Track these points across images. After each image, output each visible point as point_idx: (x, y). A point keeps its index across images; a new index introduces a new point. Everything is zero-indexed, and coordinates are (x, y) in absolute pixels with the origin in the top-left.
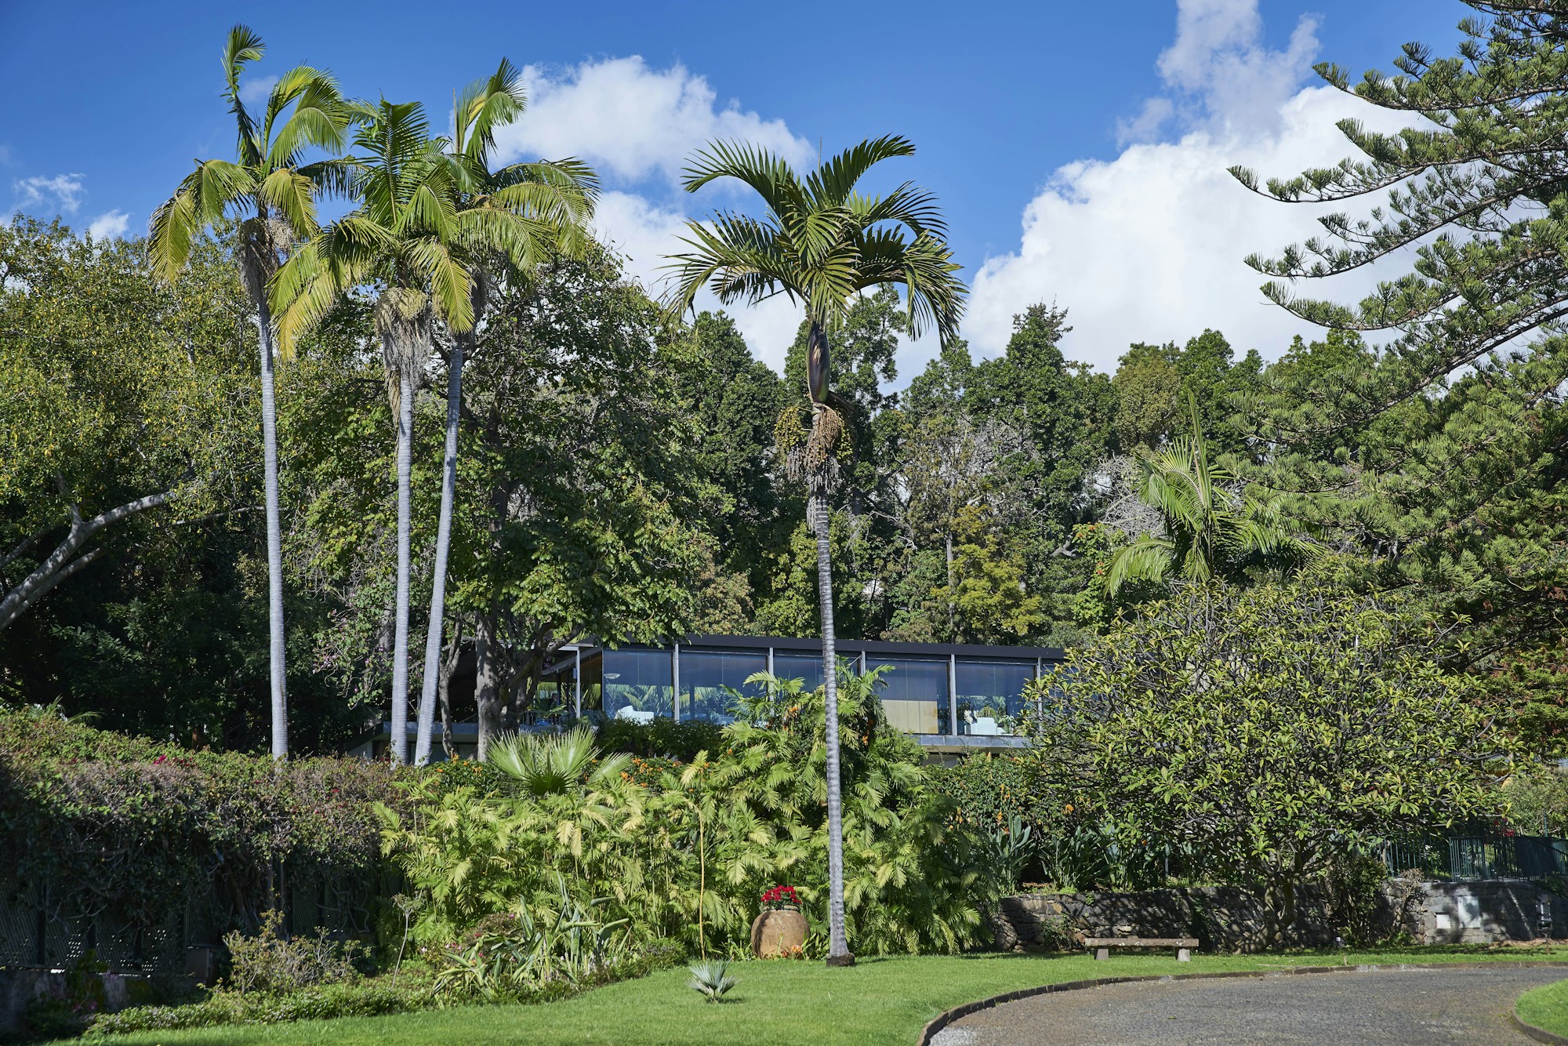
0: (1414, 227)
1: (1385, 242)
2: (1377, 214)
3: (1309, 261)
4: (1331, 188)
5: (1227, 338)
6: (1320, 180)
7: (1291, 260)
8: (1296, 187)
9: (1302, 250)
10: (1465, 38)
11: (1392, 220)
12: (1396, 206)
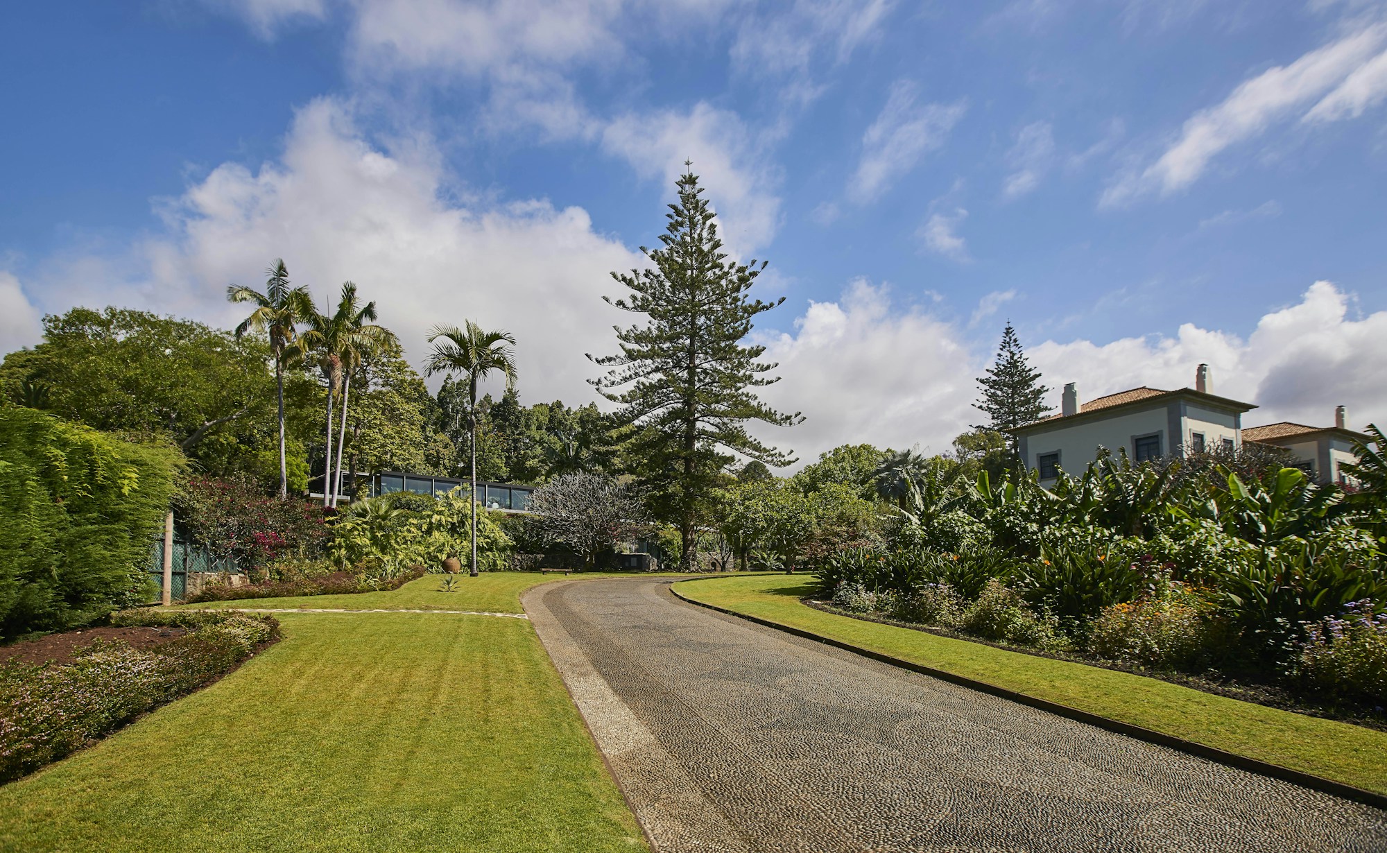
0: (633, 376)
1: (626, 379)
2: (624, 371)
3: (604, 382)
4: (612, 362)
5: (563, 403)
6: (610, 359)
7: (599, 382)
8: (603, 361)
9: (603, 379)
10: (649, 325)
11: (628, 374)
12: (629, 369)
